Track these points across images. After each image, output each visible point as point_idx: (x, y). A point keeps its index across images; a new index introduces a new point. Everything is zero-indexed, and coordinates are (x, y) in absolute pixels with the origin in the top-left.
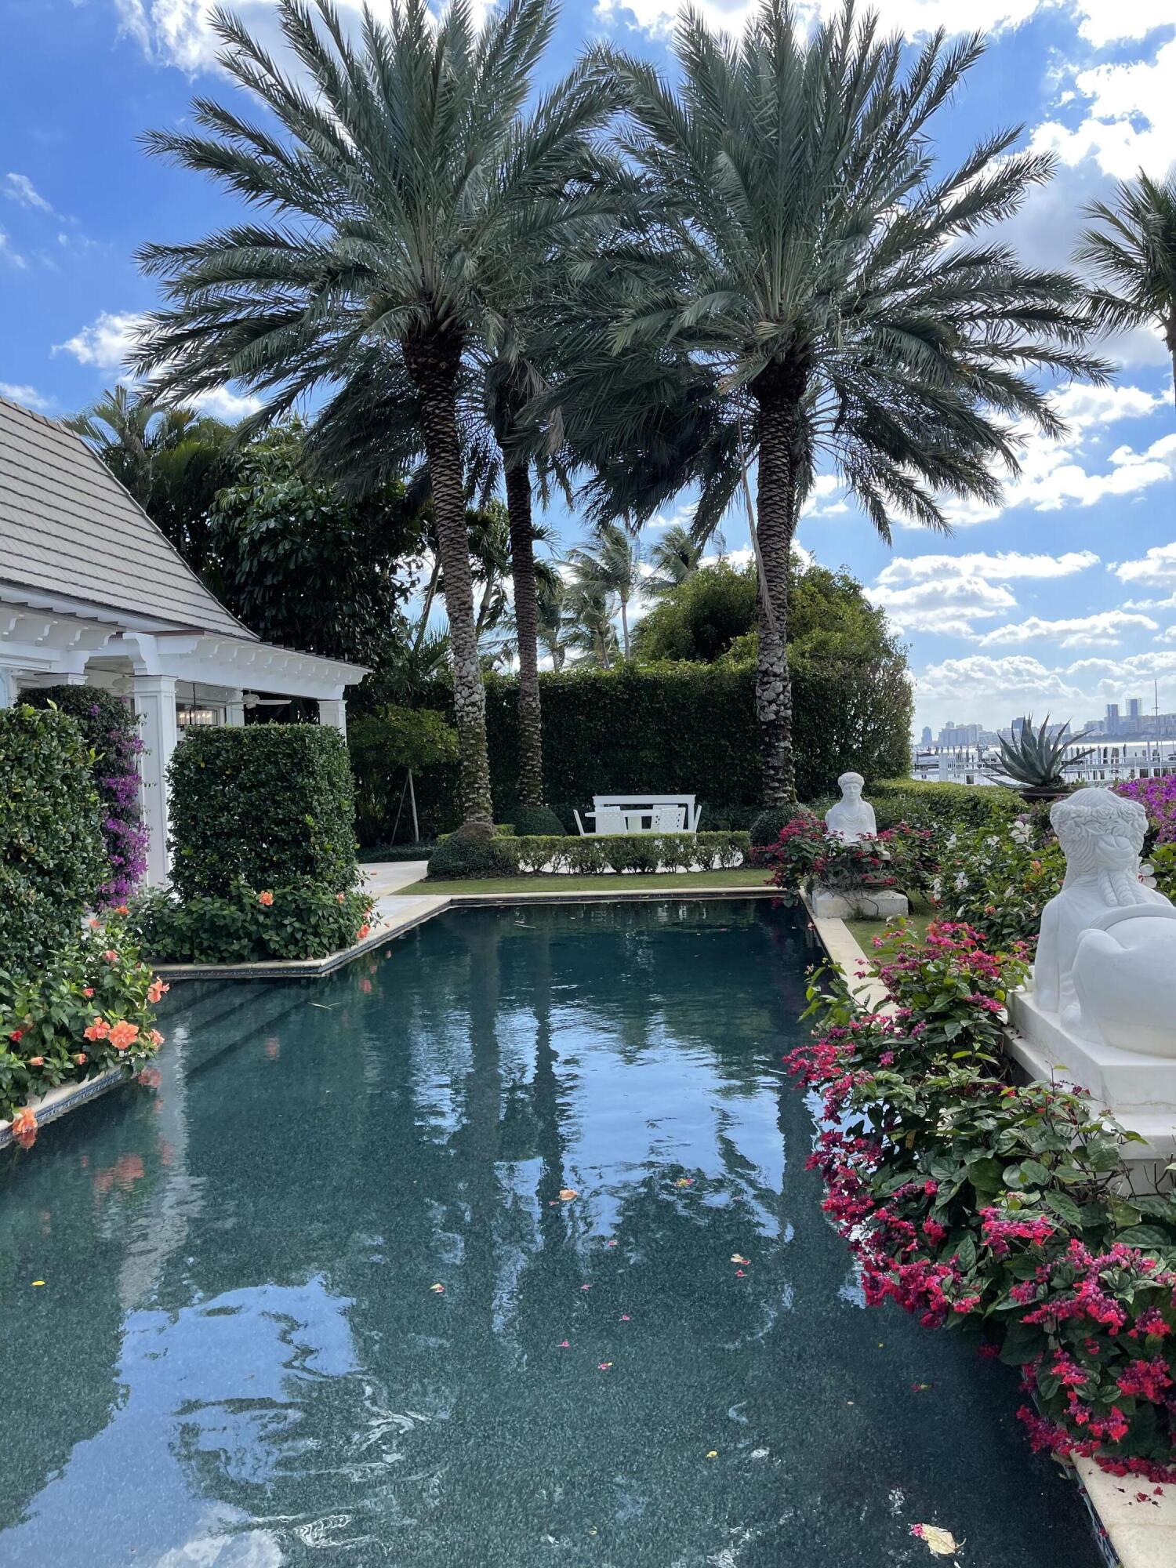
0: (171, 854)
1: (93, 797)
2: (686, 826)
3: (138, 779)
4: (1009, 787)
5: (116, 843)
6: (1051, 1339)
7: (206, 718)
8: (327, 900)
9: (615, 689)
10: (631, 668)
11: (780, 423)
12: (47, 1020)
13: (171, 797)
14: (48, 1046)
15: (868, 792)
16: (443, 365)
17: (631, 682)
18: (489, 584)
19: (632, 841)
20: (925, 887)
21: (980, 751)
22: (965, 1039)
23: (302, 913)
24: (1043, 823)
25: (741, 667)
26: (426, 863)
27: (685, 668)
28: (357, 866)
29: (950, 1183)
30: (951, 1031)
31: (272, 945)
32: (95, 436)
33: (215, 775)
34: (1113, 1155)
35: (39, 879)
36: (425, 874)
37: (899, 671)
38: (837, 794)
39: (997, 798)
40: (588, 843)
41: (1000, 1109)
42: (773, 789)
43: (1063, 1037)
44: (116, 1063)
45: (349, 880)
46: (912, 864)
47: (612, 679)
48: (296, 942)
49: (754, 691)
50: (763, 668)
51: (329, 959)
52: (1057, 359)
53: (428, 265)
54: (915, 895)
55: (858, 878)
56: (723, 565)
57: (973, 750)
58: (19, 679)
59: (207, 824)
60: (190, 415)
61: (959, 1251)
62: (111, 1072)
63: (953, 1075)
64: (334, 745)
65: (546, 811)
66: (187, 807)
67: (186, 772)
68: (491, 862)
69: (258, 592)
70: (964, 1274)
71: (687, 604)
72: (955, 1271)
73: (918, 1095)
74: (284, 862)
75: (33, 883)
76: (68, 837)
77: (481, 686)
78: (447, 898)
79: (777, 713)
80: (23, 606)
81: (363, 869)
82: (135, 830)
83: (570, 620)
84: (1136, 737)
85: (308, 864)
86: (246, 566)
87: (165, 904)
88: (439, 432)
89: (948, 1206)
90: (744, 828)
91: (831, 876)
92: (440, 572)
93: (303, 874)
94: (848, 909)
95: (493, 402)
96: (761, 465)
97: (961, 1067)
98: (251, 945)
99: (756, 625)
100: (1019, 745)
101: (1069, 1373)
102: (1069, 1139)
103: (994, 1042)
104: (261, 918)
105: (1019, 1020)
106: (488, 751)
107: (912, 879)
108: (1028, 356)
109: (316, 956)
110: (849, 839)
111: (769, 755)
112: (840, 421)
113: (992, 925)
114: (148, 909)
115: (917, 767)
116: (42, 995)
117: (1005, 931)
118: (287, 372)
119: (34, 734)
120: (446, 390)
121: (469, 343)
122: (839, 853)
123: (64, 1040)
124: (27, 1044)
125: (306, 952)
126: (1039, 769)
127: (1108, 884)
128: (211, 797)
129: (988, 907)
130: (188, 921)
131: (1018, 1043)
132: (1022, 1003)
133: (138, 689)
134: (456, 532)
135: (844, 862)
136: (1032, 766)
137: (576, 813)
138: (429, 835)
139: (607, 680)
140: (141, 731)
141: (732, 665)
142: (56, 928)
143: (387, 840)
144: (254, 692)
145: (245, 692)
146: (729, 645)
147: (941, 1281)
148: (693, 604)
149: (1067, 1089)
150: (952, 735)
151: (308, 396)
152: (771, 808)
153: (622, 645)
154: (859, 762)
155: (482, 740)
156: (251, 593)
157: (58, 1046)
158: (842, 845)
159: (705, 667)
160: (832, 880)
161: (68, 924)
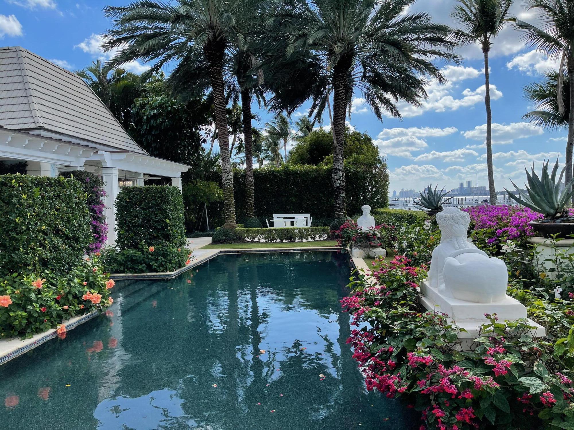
0: (116, 233)
1: (87, 211)
2: (307, 225)
3: (104, 206)
4: (423, 211)
5: (96, 229)
6: (432, 401)
7: (129, 184)
8: (175, 250)
9: (281, 175)
10: (287, 167)
11: (342, 77)
12: (69, 292)
13: (116, 212)
14: (70, 302)
15: (372, 212)
16: (218, 54)
17: (287, 172)
18: (235, 136)
19: (287, 230)
20: (392, 246)
21: (414, 199)
22: (404, 297)
23: (165, 255)
24: (435, 224)
25: (327, 167)
26: (211, 238)
27: (307, 167)
28: (186, 239)
29: (398, 348)
30: (400, 294)
31: (154, 267)
32: (88, 78)
33: (133, 205)
34: (455, 336)
35: (66, 241)
36: (211, 242)
37: (384, 169)
38: (361, 213)
39: (419, 215)
40: (271, 231)
41: (416, 322)
42: (338, 211)
43: (439, 296)
44: (96, 308)
45: (182, 243)
46: (388, 238)
47: (280, 171)
48: (163, 266)
49: (332, 176)
50: (335, 167)
51: (175, 272)
52: (442, 55)
53: (212, 16)
54: (389, 249)
55: (368, 243)
56: (321, 130)
57: (411, 199)
58: (59, 168)
59: (129, 222)
60: (123, 71)
61: (400, 371)
62: (94, 312)
63: (399, 309)
64: (177, 193)
65: (256, 219)
66: (122, 216)
67: (122, 203)
68: (235, 238)
69: (149, 138)
70: (402, 379)
71: (308, 143)
72: (399, 378)
73: (387, 317)
74: (158, 236)
75: (64, 242)
76: (77, 225)
77: (232, 173)
78: (219, 251)
79: (340, 184)
80: (60, 141)
81: (188, 240)
82: (103, 225)
83: (265, 150)
84: (469, 195)
85: (167, 237)
86: (145, 127)
87: (114, 251)
88: (216, 79)
89: (396, 356)
90: (328, 226)
91: (358, 242)
92: (217, 131)
93: (166, 241)
94: (364, 254)
95: (236, 68)
96: (335, 93)
97: (402, 307)
98: (146, 266)
99: (333, 151)
100: (427, 195)
101: (439, 413)
102: (440, 331)
103: (415, 298)
104: (150, 256)
105: (424, 291)
106: (234, 197)
107: (388, 244)
108: (432, 54)
109: (170, 271)
110: (365, 229)
111: (337, 199)
112: (364, 77)
113: (416, 259)
114: (108, 253)
115: (391, 205)
116: (68, 283)
117: (420, 261)
118: (159, 55)
119: (64, 187)
120: (219, 63)
121: (227, 46)
122: (362, 234)
123: (76, 300)
124: (62, 301)
125: (166, 269)
126: (434, 203)
127: (455, 242)
128: (131, 212)
129: (415, 253)
130: (123, 258)
131: (423, 299)
132: (425, 285)
133: (104, 172)
134: (222, 116)
135: (363, 237)
136: (431, 203)
137: (267, 220)
138: (212, 228)
139: (278, 172)
140: (105, 188)
141: (324, 167)
142: (73, 259)
143: (197, 229)
144: (148, 174)
145: (144, 174)
146: (323, 159)
147: (394, 381)
148: (310, 144)
149: (440, 314)
150: (404, 194)
151: (167, 64)
152: (337, 218)
153: (284, 159)
154: (370, 202)
155: (231, 193)
156: (147, 138)
157: (73, 302)
158: (362, 231)
159: (314, 167)
160: (359, 244)
161: (77, 257)
